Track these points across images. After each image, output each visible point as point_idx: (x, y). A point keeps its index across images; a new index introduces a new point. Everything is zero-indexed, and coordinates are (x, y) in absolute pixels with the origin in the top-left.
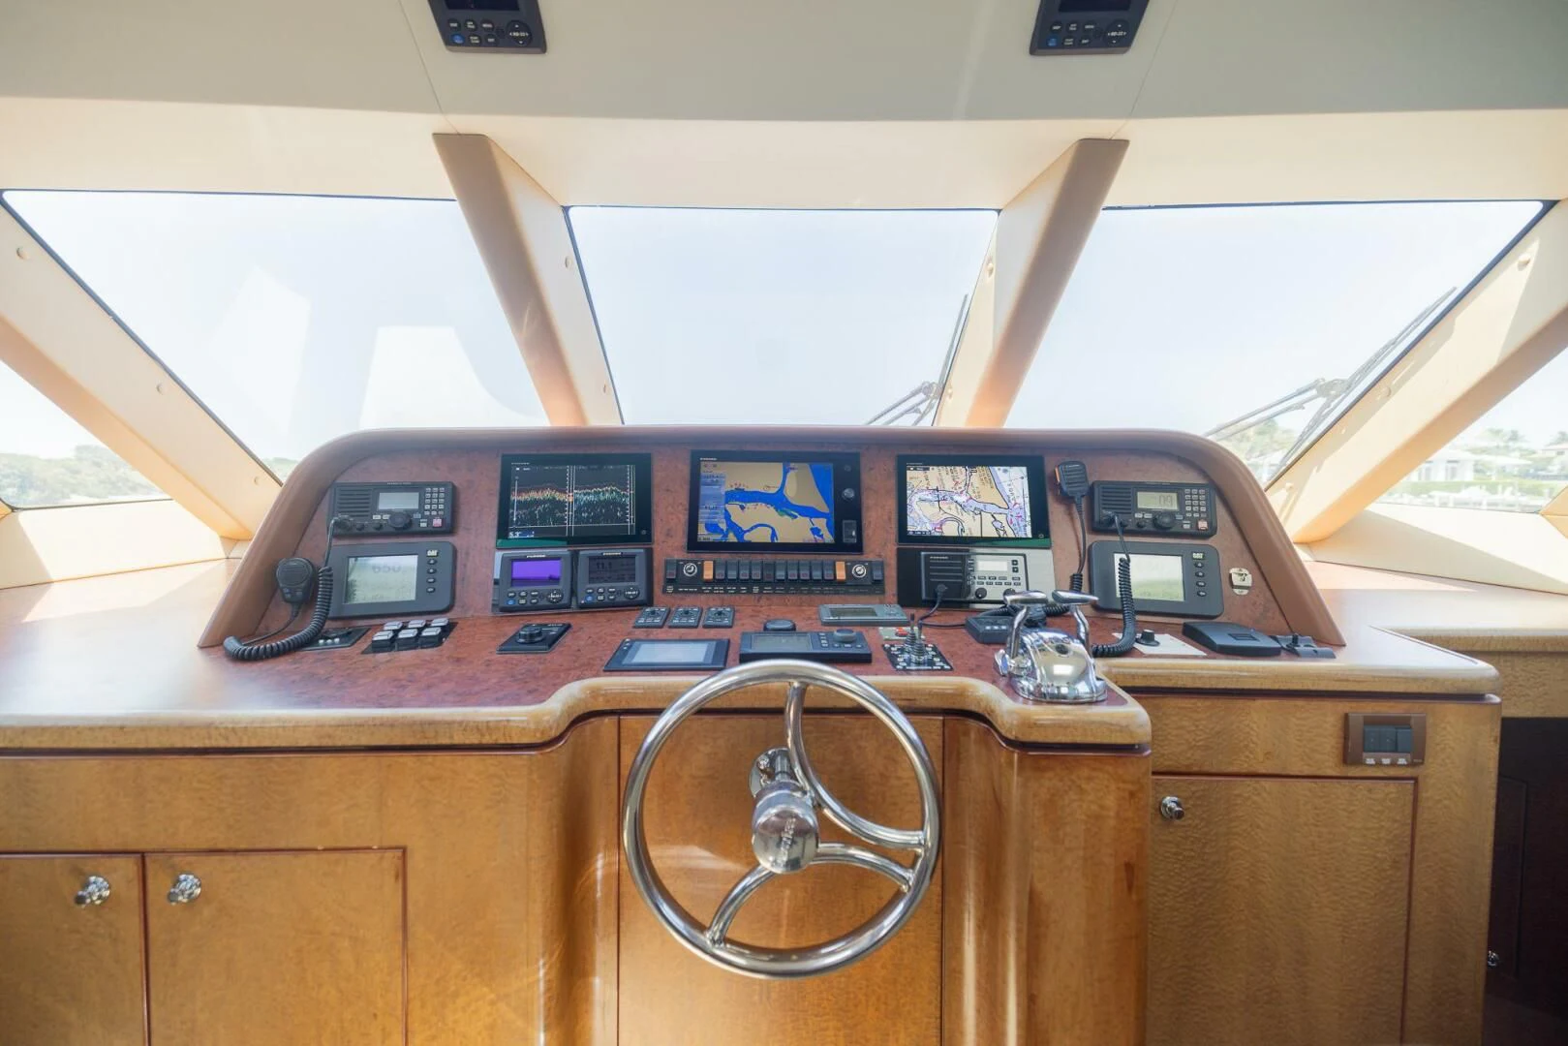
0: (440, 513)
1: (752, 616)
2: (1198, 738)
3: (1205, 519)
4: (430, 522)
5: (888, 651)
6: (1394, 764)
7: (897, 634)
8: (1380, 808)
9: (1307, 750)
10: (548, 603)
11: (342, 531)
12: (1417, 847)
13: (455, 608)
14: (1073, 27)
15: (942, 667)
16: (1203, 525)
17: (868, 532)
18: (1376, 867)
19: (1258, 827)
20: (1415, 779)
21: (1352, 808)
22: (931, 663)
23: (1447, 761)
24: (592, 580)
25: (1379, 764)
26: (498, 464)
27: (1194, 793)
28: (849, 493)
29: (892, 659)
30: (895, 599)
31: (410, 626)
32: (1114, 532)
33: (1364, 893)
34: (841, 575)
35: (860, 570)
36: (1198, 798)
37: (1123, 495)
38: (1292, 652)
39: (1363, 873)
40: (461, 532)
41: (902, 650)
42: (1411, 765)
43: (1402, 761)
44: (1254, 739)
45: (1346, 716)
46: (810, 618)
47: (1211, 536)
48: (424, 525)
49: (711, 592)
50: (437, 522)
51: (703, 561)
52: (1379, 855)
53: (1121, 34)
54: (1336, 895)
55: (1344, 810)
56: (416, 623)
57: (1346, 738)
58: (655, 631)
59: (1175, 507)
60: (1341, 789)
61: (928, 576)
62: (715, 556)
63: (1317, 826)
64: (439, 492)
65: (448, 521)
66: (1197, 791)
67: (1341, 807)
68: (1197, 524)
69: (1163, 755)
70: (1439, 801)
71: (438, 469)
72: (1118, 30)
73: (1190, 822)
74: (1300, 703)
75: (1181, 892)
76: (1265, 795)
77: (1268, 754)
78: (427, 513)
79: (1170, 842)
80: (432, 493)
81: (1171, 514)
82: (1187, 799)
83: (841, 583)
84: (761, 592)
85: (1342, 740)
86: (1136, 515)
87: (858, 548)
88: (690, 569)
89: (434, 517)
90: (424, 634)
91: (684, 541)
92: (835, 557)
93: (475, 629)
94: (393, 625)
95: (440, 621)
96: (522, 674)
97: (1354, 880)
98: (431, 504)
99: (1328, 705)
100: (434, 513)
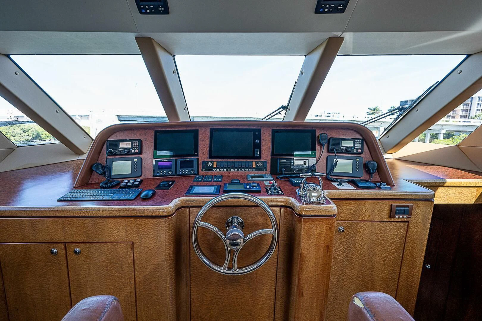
0: (137, 148)
1: (227, 178)
2: (351, 212)
3: (360, 149)
4: (135, 151)
5: (266, 189)
6: (403, 218)
7: (269, 184)
8: (398, 229)
9: (380, 214)
10: (168, 174)
11: (110, 154)
12: (407, 239)
13: (142, 176)
14: (328, 6)
15: (281, 194)
16: (360, 151)
17: (262, 153)
18: (395, 244)
19: (364, 234)
20: (408, 221)
21: (390, 229)
22: (278, 192)
23: (418, 217)
24: (181, 167)
25: (399, 218)
26: (153, 133)
27: (348, 225)
28: (257, 141)
29: (267, 191)
30: (270, 173)
31: (130, 181)
32: (334, 153)
33: (391, 251)
34: (254, 166)
35: (260, 164)
36: (348, 227)
37: (337, 142)
38: (380, 188)
39: (391, 246)
40: (143, 154)
41: (270, 189)
42: (408, 218)
43: (405, 217)
44: (366, 212)
45: (392, 205)
46: (244, 179)
47: (362, 154)
48: (133, 152)
49: (216, 171)
50: (137, 151)
51: (213, 162)
52: (396, 241)
53: (342, 8)
54: (383, 251)
55: (388, 229)
56: (132, 180)
57: (391, 211)
58: (199, 183)
59: (352, 145)
60: (388, 224)
61: (280, 166)
62: (217, 160)
63: (380, 234)
64: (137, 142)
65: (140, 151)
66: (349, 225)
67: (387, 229)
68: (358, 150)
69: (341, 216)
70: (414, 227)
71: (136, 135)
72: (341, 7)
73: (346, 233)
74: (380, 201)
75: (342, 251)
76: (367, 226)
77: (369, 216)
78: (134, 148)
79: (340, 238)
80: (135, 142)
81: (351, 147)
82: (345, 227)
83: (254, 168)
84: (230, 171)
85: (390, 212)
86: (341, 148)
87: (259, 158)
88: (209, 164)
89: (136, 149)
90: (134, 184)
91: (208, 156)
92: (252, 160)
93: (148, 182)
94: (125, 181)
95: (138, 180)
96: (162, 196)
97: (389, 247)
98: (135, 146)
99: (387, 202)
100: (136, 148)
